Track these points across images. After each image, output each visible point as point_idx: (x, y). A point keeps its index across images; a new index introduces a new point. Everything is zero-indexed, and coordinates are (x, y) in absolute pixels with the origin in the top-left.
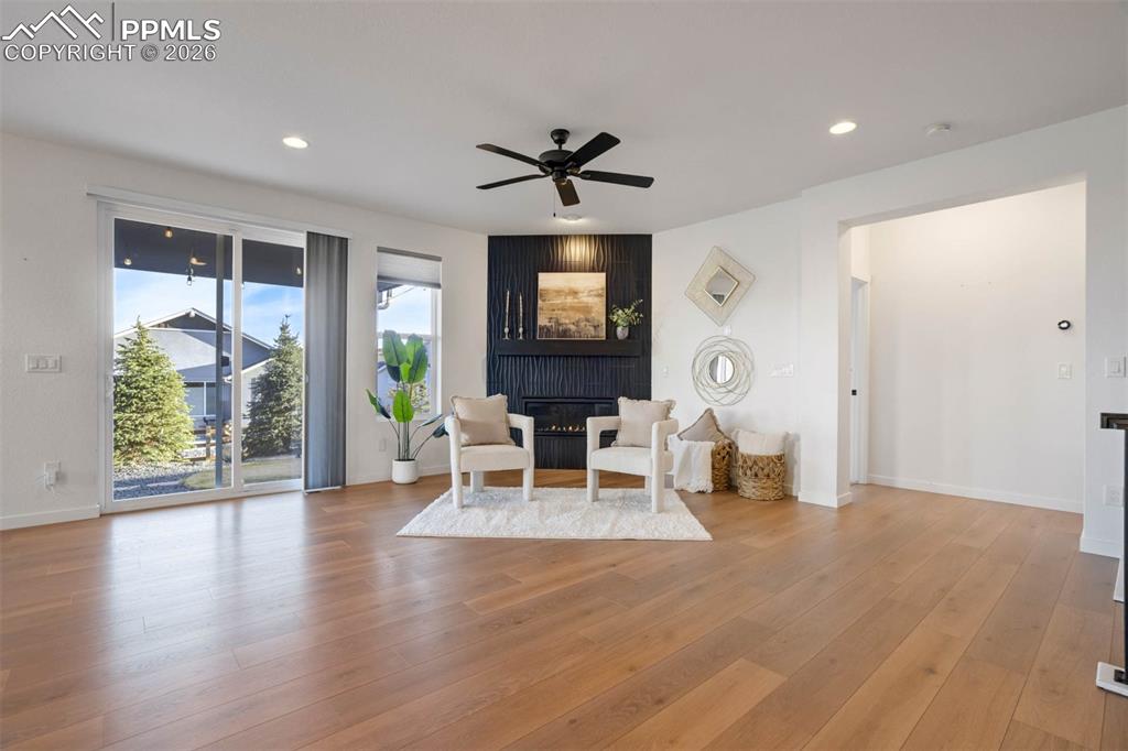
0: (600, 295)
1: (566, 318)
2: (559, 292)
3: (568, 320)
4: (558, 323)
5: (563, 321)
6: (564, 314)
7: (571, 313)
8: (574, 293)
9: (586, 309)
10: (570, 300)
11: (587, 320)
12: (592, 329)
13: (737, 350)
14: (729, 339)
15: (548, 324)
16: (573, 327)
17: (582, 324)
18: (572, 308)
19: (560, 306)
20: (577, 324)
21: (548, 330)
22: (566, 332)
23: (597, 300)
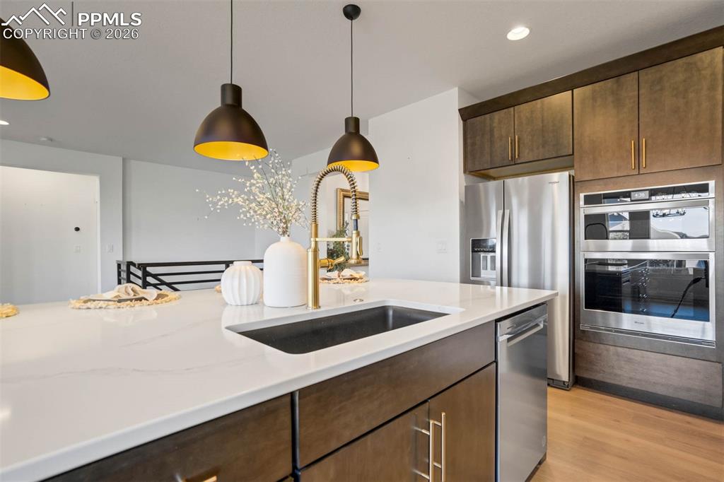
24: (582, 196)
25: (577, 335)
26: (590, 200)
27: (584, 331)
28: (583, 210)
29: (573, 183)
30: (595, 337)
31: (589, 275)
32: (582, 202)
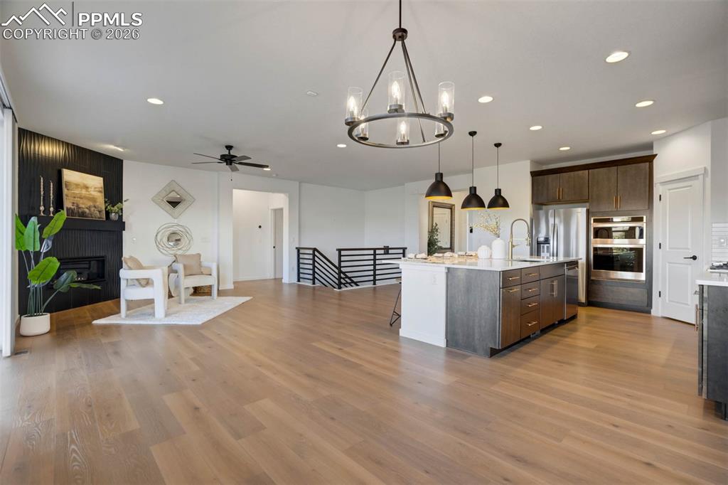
0: (100, 192)
1: (83, 204)
2: (77, 185)
3: (84, 205)
4: (78, 206)
5: (81, 206)
6: (81, 201)
7: (85, 201)
8: (86, 188)
9: (93, 199)
10: (84, 192)
11: (95, 207)
12: (98, 213)
13: (184, 231)
14: (178, 225)
15: (72, 207)
16: (87, 211)
17: (92, 209)
18: (85, 198)
19: (79, 195)
20: (89, 208)
21: (72, 211)
22: (83, 214)
23: (99, 194)
24: (592, 218)
25: (590, 283)
26: (595, 221)
27: (592, 280)
28: (593, 225)
29: (588, 211)
30: (598, 282)
31: (595, 256)
32: (592, 221)
